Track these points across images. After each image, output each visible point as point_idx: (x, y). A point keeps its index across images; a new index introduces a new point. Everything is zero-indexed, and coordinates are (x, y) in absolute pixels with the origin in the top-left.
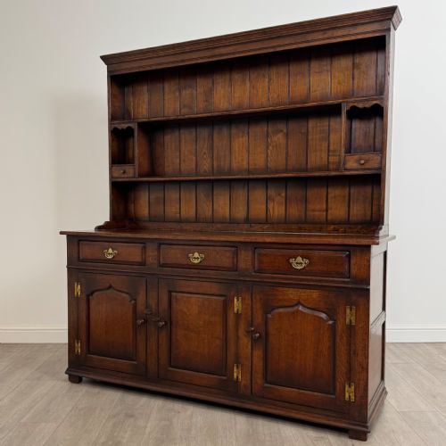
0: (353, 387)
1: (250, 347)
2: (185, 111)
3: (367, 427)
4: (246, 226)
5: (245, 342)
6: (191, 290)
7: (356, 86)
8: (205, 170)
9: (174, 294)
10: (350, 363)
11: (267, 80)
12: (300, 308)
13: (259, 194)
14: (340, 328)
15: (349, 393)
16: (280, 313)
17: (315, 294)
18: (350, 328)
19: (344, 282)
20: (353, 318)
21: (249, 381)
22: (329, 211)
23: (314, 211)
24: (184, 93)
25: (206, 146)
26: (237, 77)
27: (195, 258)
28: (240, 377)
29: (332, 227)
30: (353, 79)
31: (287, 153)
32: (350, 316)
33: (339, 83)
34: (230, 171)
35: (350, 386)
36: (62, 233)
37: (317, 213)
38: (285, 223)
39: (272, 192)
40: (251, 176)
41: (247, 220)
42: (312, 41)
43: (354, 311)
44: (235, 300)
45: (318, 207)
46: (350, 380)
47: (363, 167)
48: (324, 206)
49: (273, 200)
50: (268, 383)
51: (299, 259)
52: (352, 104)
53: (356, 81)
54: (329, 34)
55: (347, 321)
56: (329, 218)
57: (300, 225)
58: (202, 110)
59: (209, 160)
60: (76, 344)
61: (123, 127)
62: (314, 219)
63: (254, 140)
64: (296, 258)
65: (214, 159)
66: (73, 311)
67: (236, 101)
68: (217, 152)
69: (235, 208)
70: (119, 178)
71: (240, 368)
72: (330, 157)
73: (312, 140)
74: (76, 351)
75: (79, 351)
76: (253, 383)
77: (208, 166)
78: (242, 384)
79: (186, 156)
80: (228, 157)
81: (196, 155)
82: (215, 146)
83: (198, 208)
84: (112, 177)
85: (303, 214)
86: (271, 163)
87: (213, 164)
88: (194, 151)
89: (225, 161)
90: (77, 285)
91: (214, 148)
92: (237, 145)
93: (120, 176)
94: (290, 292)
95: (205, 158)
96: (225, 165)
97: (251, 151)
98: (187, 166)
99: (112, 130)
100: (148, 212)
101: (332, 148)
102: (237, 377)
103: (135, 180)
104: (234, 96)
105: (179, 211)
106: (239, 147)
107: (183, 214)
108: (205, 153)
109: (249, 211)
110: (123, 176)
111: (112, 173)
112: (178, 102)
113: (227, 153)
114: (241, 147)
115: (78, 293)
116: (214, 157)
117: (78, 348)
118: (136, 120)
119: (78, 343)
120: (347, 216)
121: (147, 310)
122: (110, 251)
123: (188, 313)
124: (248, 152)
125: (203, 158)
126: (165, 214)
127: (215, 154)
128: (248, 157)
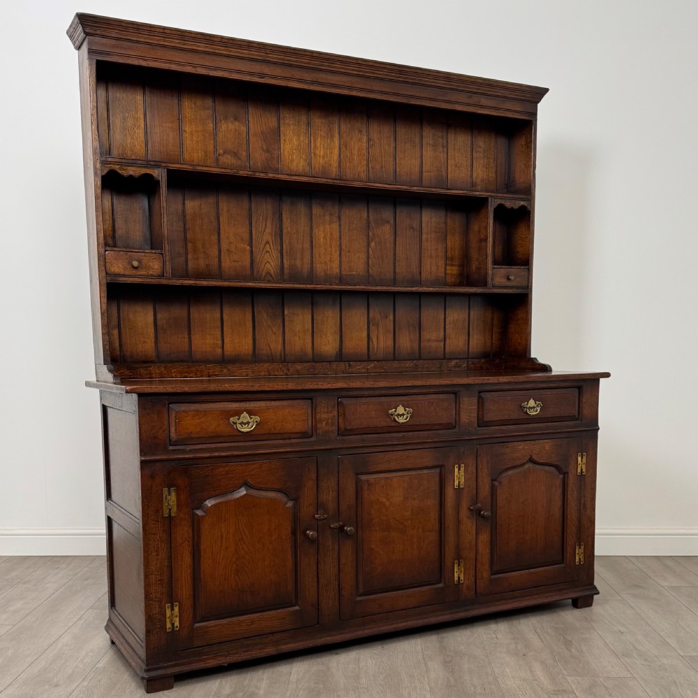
0: (582, 547)
1: (474, 532)
2: (228, 160)
3: (595, 588)
4: (342, 366)
5: (469, 525)
6: (393, 466)
7: (474, 175)
8: (268, 273)
9: (364, 477)
10: (579, 520)
11: (365, 139)
13: (357, 317)
14: (571, 479)
15: (579, 556)
16: (511, 476)
17: (548, 445)
18: (581, 479)
20: (584, 467)
21: (473, 579)
22: (447, 341)
23: (429, 340)
24: (224, 127)
26: (318, 121)
28: (462, 578)
31: (395, 256)
32: (582, 464)
33: (456, 166)
34: (311, 277)
35: (580, 548)
37: (433, 344)
38: (395, 359)
39: (375, 313)
40: (344, 287)
41: (340, 357)
43: (584, 458)
44: (456, 470)
45: (434, 335)
46: (579, 541)
47: (511, 284)
48: (442, 335)
49: (377, 325)
50: (493, 574)
51: (532, 403)
52: (500, 202)
55: (579, 470)
56: (447, 350)
57: (415, 361)
58: (259, 165)
59: (275, 254)
60: (168, 613)
61: (131, 173)
62: (430, 352)
63: (349, 230)
64: (528, 402)
65: (284, 254)
66: (158, 548)
67: (319, 162)
68: (290, 243)
69: (321, 336)
70: (124, 276)
71: (462, 564)
72: (448, 268)
73: (427, 240)
74: (168, 627)
75: (177, 624)
76: (478, 581)
77: (272, 264)
78: (465, 585)
79: (231, 243)
80: (307, 253)
81: (251, 245)
82: (285, 231)
83: (257, 337)
84: (107, 273)
85: (416, 346)
86: (374, 268)
87: (282, 261)
88: (246, 236)
89: (302, 259)
90: (167, 493)
91: (284, 235)
92: (323, 235)
93: (127, 273)
94: (521, 447)
95: (268, 252)
96: (302, 264)
97: (343, 247)
98: (234, 261)
99: (104, 174)
100: (153, 344)
101: (449, 254)
102: (459, 578)
103: (164, 282)
104: (315, 154)
105: (220, 342)
106: (325, 238)
107: (230, 348)
108: (268, 242)
109: (344, 342)
110: (134, 272)
111: (108, 265)
112: (212, 142)
113: (307, 245)
114: (328, 240)
115: (170, 510)
116: (284, 251)
117: (173, 618)
118: (163, 165)
119: (172, 610)
120: (467, 347)
121: (319, 512)
122: (244, 417)
123: (387, 504)
124: (340, 248)
125: (265, 250)
126: (193, 349)
127: (286, 246)
128: (340, 255)
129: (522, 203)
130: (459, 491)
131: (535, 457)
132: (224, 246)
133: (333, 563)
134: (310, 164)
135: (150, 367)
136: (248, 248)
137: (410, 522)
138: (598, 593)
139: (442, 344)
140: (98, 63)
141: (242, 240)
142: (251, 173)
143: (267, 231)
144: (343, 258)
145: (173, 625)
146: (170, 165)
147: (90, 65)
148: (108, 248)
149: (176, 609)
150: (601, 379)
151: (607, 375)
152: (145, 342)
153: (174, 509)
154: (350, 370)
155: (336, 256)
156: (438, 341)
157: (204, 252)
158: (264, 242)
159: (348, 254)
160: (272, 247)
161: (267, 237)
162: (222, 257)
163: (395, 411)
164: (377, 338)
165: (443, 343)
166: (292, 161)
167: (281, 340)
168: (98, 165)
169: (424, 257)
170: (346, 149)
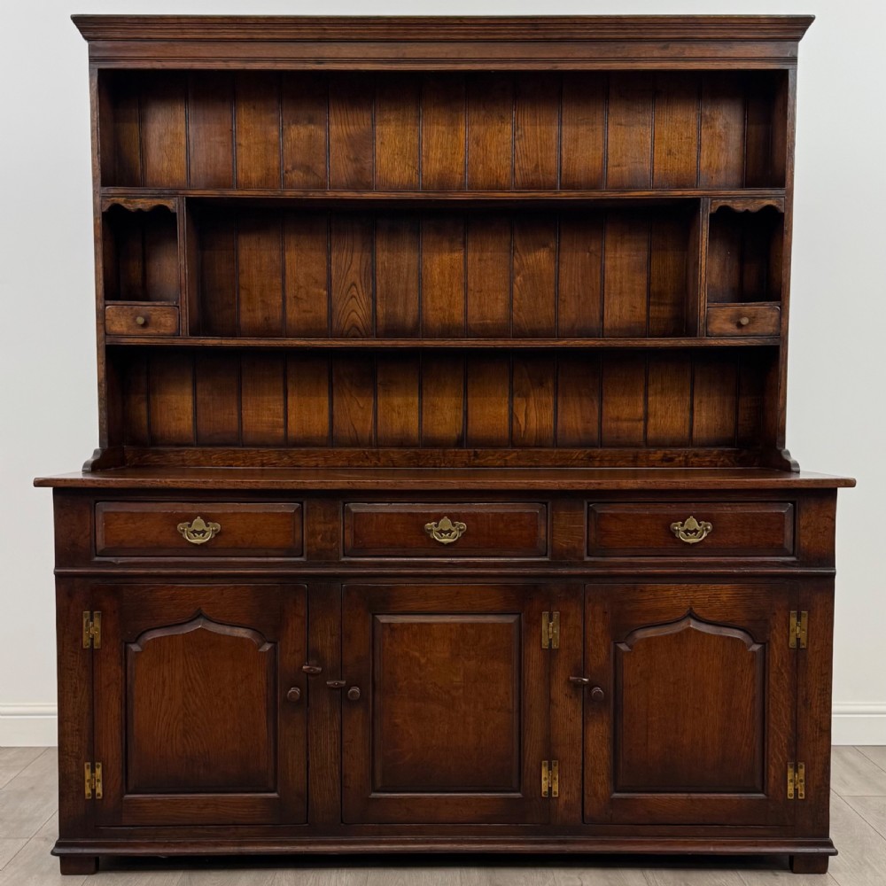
0: (802, 771)
1: (580, 720)
2: (298, 177)
3: (830, 844)
5: (567, 711)
6: (432, 605)
7: (704, 163)
8: (354, 326)
9: (384, 619)
10: (795, 724)
11: (509, 128)
12: (693, 625)
14: (776, 655)
15: (795, 785)
16: (649, 639)
17: (725, 592)
18: (798, 655)
19: (785, 564)
20: (803, 636)
21: (577, 794)
22: (651, 421)
23: (618, 419)
24: (293, 132)
25: (355, 267)
26: (434, 111)
27: (441, 532)
28: (556, 788)
29: (660, 454)
30: (699, 147)
31: (557, 294)
32: (798, 630)
33: (670, 153)
34: (421, 330)
35: (796, 771)
36: (40, 483)
37: (625, 425)
39: (523, 378)
42: (639, 59)
43: (805, 620)
44: (544, 619)
45: (626, 412)
46: (795, 758)
47: (744, 331)
48: (640, 410)
49: (527, 396)
50: (617, 792)
51: (692, 523)
52: (722, 203)
53: (704, 154)
54: (675, 49)
55: (793, 640)
56: (651, 434)
57: (589, 451)
58: (344, 179)
59: (364, 300)
60: (88, 775)
61: (140, 206)
62: (618, 437)
63: (480, 260)
64: (684, 521)
65: (378, 300)
66: (76, 688)
67: (433, 167)
68: (387, 283)
69: (433, 412)
70: (128, 336)
71: (556, 769)
72: (651, 308)
73: (614, 268)
74: (86, 792)
75: (99, 790)
76: (586, 797)
77: (360, 314)
78: (561, 802)
79: (300, 287)
80: (413, 296)
81: (329, 288)
82: (380, 267)
83: (335, 413)
84: (106, 334)
85: (594, 427)
86: (521, 314)
87: (375, 310)
88: (322, 278)
89: (405, 305)
90: (89, 618)
91: (379, 272)
92: (438, 270)
93: (131, 332)
94: (671, 593)
95: (353, 297)
96: (407, 313)
97: (471, 285)
98: (304, 311)
99: (105, 210)
100: (191, 422)
101: (655, 288)
102: (550, 789)
103: (179, 342)
104: (427, 157)
105: (282, 420)
106: (442, 273)
107: (294, 428)
108: (354, 284)
109: (470, 421)
110: (141, 331)
111: (108, 323)
112: (277, 156)
113: (413, 285)
114: (447, 275)
115: (92, 639)
116: (378, 294)
117: (94, 782)
118: (181, 192)
119: (93, 771)
120: (687, 431)
121: (310, 662)
122: (197, 524)
123: (423, 661)
124: (466, 287)
125: (349, 295)
126: (244, 428)
127: (381, 287)
128: (466, 297)
129: (767, 202)
130: (550, 654)
131: (697, 610)
132: (290, 292)
133: (331, 738)
134: (419, 172)
135: (183, 451)
136: (325, 293)
137: (461, 691)
138: (835, 854)
139: (641, 425)
140: (101, 71)
141: (316, 282)
142: (301, 193)
143: (353, 268)
144: (471, 300)
145: (94, 791)
146: (190, 192)
147: (91, 75)
148: (108, 302)
149: (99, 771)
150: (840, 490)
151: (850, 483)
152: (180, 419)
153: (98, 640)
154: (477, 461)
155: (459, 298)
156: (633, 420)
157: (263, 301)
158: (348, 283)
159: (477, 295)
160: (360, 290)
161: (353, 277)
162: (287, 306)
163: (436, 526)
164: (526, 415)
165: (642, 423)
166: (393, 169)
167: (371, 418)
168: (98, 200)
169: (609, 294)
170: (478, 145)
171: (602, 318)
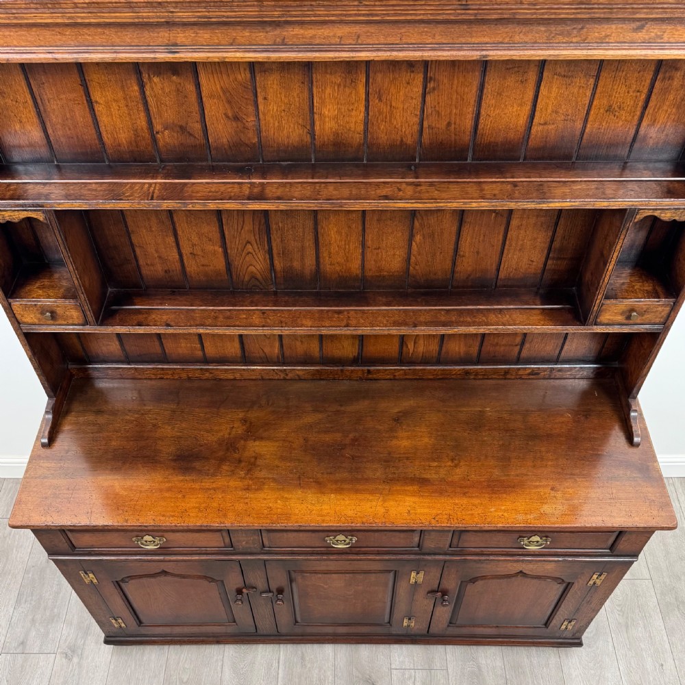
2: (172, 139)
11: (419, 78)
23: (496, 345)
25: (248, 227)
29: (528, 370)
31: (456, 250)
34: (317, 281)
37: (502, 349)
38: (438, 361)
45: (506, 340)
47: (631, 322)
48: (519, 339)
52: (649, 213)
54: (652, 32)
56: (524, 355)
59: (261, 255)
60: (113, 621)
62: (495, 356)
65: (275, 256)
68: (282, 241)
69: (332, 341)
70: (40, 326)
72: (549, 262)
73: (518, 227)
74: (116, 626)
75: (123, 625)
77: (258, 267)
79: (194, 245)
80: (310, 252)
81: (224, 245)
82: (274, 227)
83: (245, 341)
84: (18, 323)
85: (475, 350)
86: (417, 267)
87: (272, 264)
88: (216, 236)
91: (274, 231)
92: (335, 229)
93: (43, 323)
95: (249, 253)
96: (304, 266)
97: (369, 243)
98: (202, 265)
100: (119, 347)
101: (557, 245)
103: (90, 330)
104: (320, 114)
105: (199, 346)
106: (339, 232)
107: (212, 351)
108: (248, 242)
109: (365, 347)
111: (18, 316)
112: (143, 114)
113: (309, 243)
114: (344, 234)
116: (275, 251)
120: (557, 352)
124: (363, 245)
125: (245, 251)
126: (167, 351)
127: (277, 245)
128: (363, 254)
132: (186, 251)
134: (312, 133)
135: (119, 369)
136: (221, 249)
139: (517, 348)
141: (210, 241)
143: (246, 228)
144: (368, 256)
145: (120, 626)
149: (120, 620)
152: (109, 345)
154: (370, 376)
155: (356, 254)
156: (511, 345)
157: (160, 257)
158: (243, 242)
159: (375, 251)
160: (255, 247)
161: (247, 236)
162: (185, 261)
164: (415, 343)
165: (519, 347)
166: (281, 129)
167: (277, 344)
169: (508, 250)
170: (380, 100)
171: (498, 270)
